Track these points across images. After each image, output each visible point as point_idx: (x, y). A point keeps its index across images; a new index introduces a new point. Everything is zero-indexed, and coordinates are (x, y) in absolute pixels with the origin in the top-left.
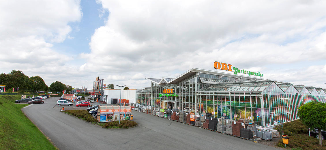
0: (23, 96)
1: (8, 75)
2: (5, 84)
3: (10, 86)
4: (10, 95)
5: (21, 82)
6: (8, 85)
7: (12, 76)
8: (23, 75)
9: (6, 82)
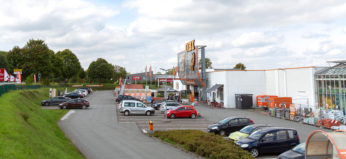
0: (51, 92)
1: (23, 50)
2: (21, 68)
3: (28, 71)
4: (31, 90)
5: (44, 63)
6: (25, 69)
7: (30, 52)
8: (45, 48)
9: (22, 64)
